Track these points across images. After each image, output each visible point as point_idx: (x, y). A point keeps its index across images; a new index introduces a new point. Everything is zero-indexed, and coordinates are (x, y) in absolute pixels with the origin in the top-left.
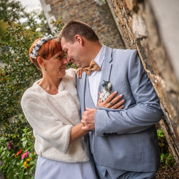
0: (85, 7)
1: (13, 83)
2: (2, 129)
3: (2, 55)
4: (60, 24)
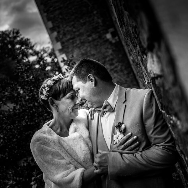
0: (98, 45)
1: (22, 124)
2: (10, 173)
3: (10, 95)
4: (71, 63)
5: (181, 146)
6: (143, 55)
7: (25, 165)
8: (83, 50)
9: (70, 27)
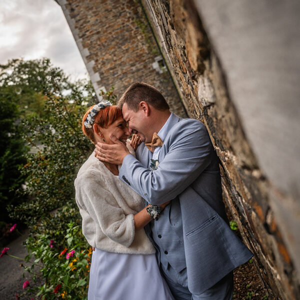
0: (143, 76)
1: (55, 169)
2: (42, 225)
3: (40, 135)
4: (111, 96)
5: (237, 186)
6: (193, 82)
7: (59, 216)
8: (126, 82)
9: (110, 55)
